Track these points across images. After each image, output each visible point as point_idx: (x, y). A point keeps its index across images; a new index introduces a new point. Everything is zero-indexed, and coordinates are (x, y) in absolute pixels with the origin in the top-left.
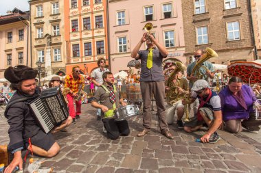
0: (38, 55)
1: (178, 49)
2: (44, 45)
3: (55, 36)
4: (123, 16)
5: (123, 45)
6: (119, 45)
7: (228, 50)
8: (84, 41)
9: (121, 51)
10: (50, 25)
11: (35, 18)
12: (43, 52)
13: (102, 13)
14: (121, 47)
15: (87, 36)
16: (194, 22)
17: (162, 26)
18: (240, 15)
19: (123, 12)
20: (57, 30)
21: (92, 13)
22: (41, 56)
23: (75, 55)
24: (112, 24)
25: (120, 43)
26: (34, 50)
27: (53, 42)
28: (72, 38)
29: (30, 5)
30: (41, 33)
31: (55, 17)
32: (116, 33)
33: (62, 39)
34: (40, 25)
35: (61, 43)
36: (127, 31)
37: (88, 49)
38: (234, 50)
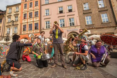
0: (7, 30)
1: (76, 27)
2: (10, 26)
3: (16, 21)
4: (48, 11)
5: (48, 25)
6: (46, 25)
7: (103, 28)
8: (29, 23)
9: (47, 28)
10: (14, 16)
11: (8, 14)
12: (9, 29)
13: (38, 10)
14: (47, 26)
15: (30, 21)
16: (84, 14)
17: (67, 16)
18: (107, 10)
19: (48, 9)
20: (17, 19)
21: (33, 10)
22: (9, 31)
23: (24, 30)
24: (42, 15)
25: (47, 24)
26: (6, 28)
27: (15, 24)
28: (23, 22)
29: (7, 8)
30: (10, 20)
31: (17, 13)
32: (44, 19)
33: (19, 23)
34: (9, 17)
35: (18, 25)
36: (50, 18)
37: (30, 27)
38: (106, 27)
